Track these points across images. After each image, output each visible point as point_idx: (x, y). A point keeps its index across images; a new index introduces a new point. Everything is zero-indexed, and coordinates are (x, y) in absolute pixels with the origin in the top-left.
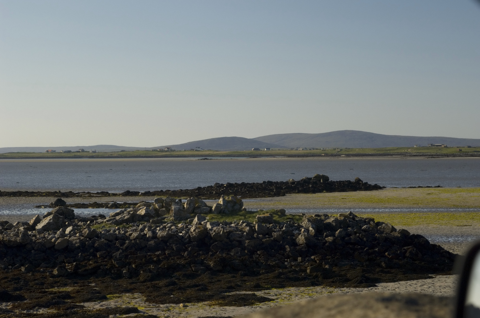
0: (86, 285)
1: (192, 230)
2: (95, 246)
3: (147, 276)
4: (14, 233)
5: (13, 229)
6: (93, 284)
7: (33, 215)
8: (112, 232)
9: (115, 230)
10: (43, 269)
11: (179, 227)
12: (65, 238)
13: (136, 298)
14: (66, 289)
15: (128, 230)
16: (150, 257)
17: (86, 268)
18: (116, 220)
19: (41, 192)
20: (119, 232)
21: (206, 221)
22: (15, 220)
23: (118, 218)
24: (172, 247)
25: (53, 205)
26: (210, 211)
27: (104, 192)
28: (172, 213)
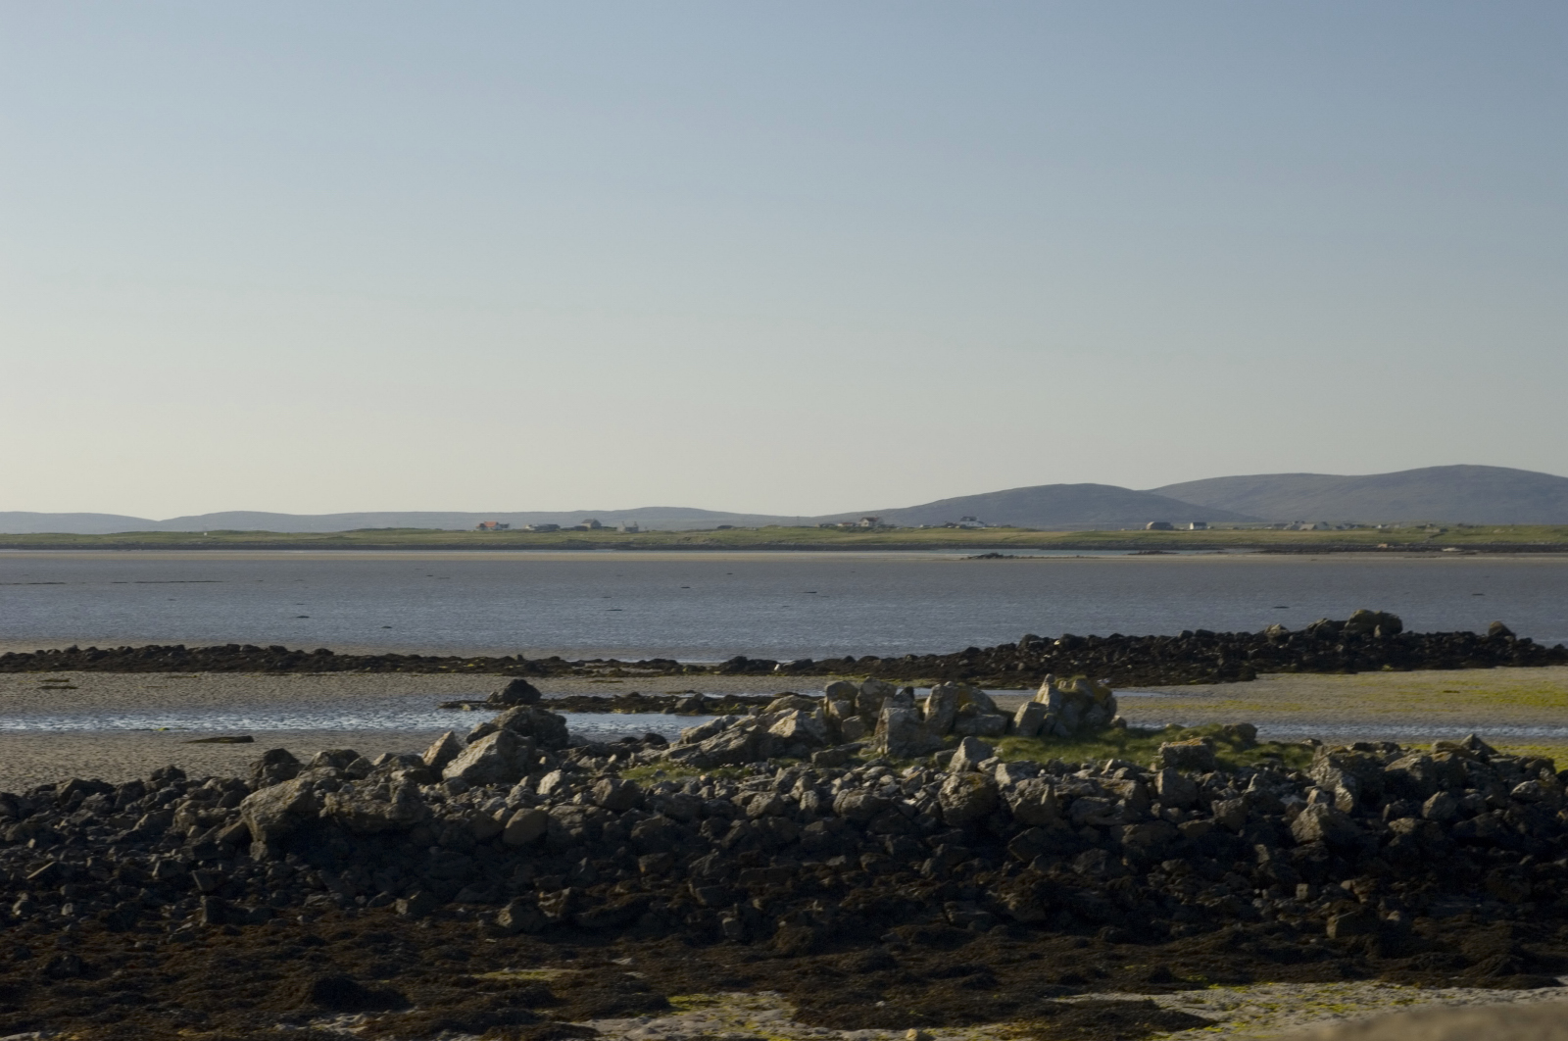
0: (604, 964)
1: (948, 787)
2: (633, 835)
3: (799, 936)
4: (373, 790)
5: (370, 777)
6: (626, 961)
7: (436, 732)
8: (686, 789)
9: (697, 784)
10: (465, 909)
11: (905, 777)
12: (538, 807)
13: (765, 1009)
14: (538, 974)
15: (740, 785)
16: (808, 875)
17: (602, 907)
18: (701, 750)
19: (460, 659)
20: (711, 793)
21: (994, 759)
22: (377, 749)
23: (706, 745)
24: (882, 843)
25: (499, 702)
26: (1008, 727)
27: (664, 661)
28: (882, 733)
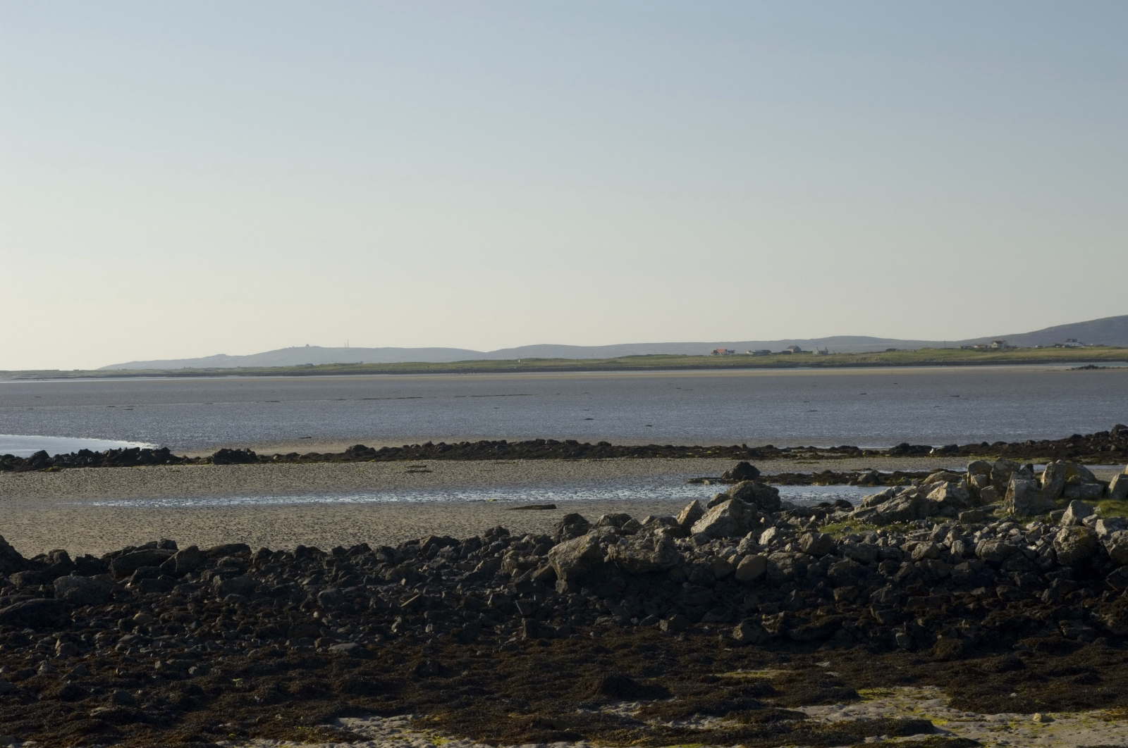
0: (810, 666)
1: (1060, 537)
2: (829, 573)
3: (952, 645)
4: (641, 542)
5: (639, 533)
6: (826, 664)
7: (685, 501)
8: (867, 540)
9: (875, 536)
10: (709, 627)
11: (1028, 530)
12: (759, 554)
13: (928, 699)
14: (762, 673)
15: (906, 537)
16: (958, 601)
17: (808, 625)
18: (877, 512)
19: (701, 448)
20: (885, 543)
21: (1095, 516)
22: (643, 513)
23: (881, 508)
24: (1012, 578)
25: (730, 478)
26: (1104, 492)
27: (848, 447)
28: (1011, 498)
